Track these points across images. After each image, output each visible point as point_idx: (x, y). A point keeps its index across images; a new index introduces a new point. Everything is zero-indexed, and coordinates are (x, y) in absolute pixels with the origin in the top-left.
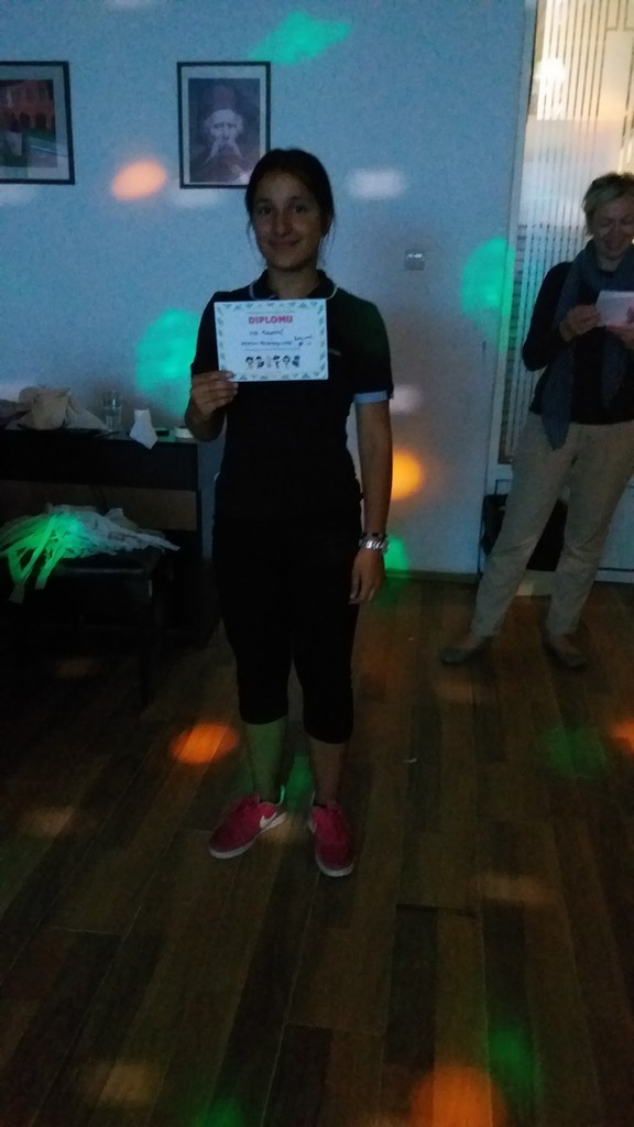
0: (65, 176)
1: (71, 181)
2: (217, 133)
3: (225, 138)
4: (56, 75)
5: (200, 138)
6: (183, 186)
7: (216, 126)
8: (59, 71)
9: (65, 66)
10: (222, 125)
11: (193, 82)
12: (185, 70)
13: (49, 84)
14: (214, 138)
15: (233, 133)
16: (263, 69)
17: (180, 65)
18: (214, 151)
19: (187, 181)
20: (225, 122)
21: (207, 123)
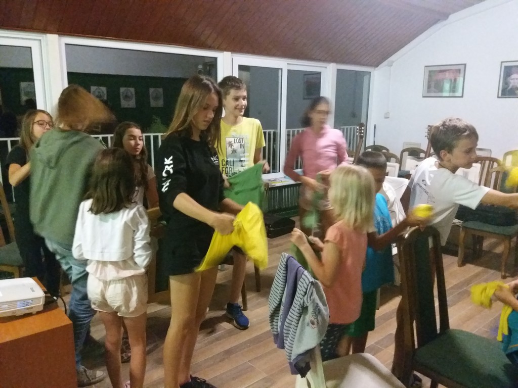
0: (461, 95)
1: (462, 97)
2: (512, 81)
3: (515, 83)
4: (462, 68)
5: (506, 83)
6: (498, 97)
7: (512, 79)
8: (463, 66)
9: (465, 65)
10: (514, 79)
11: (506, 68)
12: (503, 63)
13: (459, 70)
14: (510, 83)
15: (517, 81)
17: (502, 62)
18: (510, 87)
19: (500, 95)
20: (516, 78)
21: (508, 78)
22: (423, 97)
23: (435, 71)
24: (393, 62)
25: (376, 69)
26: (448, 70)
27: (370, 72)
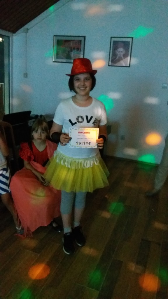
3: (120, 55)
4: (82, 39)
5: (114, 55)
6: (109, 65)
8: (84, 38)
10: (120, 52)
11: (114, 42)
12: (112, 39)
14: (118, 55)
16: (131, 39)
18: (117, 58)
20: (121, 51)
21: (116, 51)
22: (53, 62)
23: (61, 40)
24: (28, 29)
25: (14, 34)
26: (72, 40)
27: (9, 37)
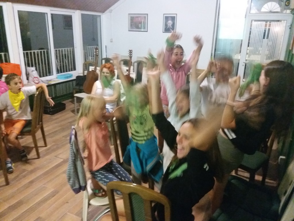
1: (147, 31)
3: (170, 25)
9: (147, 14)
10: (169, 23)
11: (166, 17)
12: (164, 15)
13: (145, 17)
15: (171, 24)
16: (176, 15)
18: (168, 27)
20: (170, 22)
22: (129, 31)
23: (133, 17)
24: (112, 10)
25: (103, 14)
26: (140, 17)
27: (100, 16)
